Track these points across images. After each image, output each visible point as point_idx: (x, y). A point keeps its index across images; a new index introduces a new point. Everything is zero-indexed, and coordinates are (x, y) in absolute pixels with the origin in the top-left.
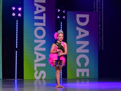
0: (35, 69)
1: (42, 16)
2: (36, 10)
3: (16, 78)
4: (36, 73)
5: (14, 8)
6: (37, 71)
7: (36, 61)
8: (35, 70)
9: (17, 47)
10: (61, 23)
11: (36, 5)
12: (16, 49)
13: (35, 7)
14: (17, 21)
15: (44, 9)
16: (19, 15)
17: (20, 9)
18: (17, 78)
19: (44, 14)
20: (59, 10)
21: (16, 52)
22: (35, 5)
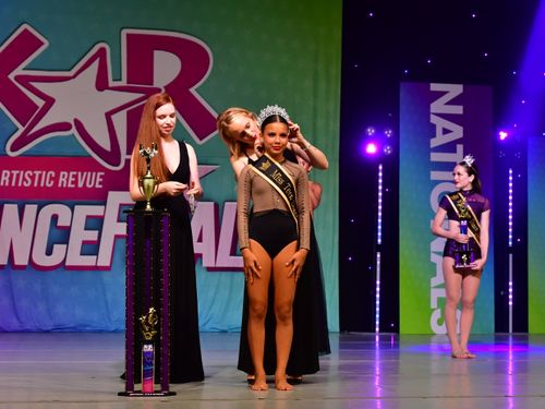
0: (434, 305)
1: (454, 151)
2: (434, 136)
3: (377, 329)
4: (436, 315)
5: (371, 131)
6: (439, 310)
7: (435, 281)
8: (432, 307)
9: (379, 241)
10: (511, 172)
11: (434, 119)
12: (379, 248)
13: (434, 126)
14: (381, 167)
15: (458, 132)
16: (388, 150)
17: (389, 133)
18: (380, 331)
19: (460, 148)
20: (503, 135)
21: (379, 256)
22: (432, 121)
